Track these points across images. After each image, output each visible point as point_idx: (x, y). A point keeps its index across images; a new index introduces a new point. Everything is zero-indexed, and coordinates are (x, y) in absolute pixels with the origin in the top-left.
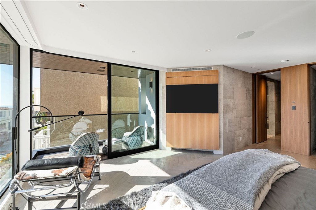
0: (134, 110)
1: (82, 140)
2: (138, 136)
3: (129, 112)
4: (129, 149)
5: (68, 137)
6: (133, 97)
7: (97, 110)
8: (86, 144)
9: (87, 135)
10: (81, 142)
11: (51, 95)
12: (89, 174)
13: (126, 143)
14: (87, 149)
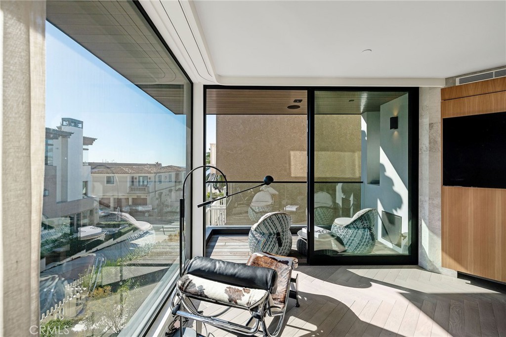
0: (348, 175)
1: (267, 224)
2: (364, 228)
3: (339, 178)
4: (345, 251)
5: (247, 212)
6: (345, 151)
7: (286, 173)
8: (272, 232)
9: (274, 216)
10: (266, 227)
11: (228, 151)
12: (283, 297)
13: (339, 240)
14: (274, 239)
